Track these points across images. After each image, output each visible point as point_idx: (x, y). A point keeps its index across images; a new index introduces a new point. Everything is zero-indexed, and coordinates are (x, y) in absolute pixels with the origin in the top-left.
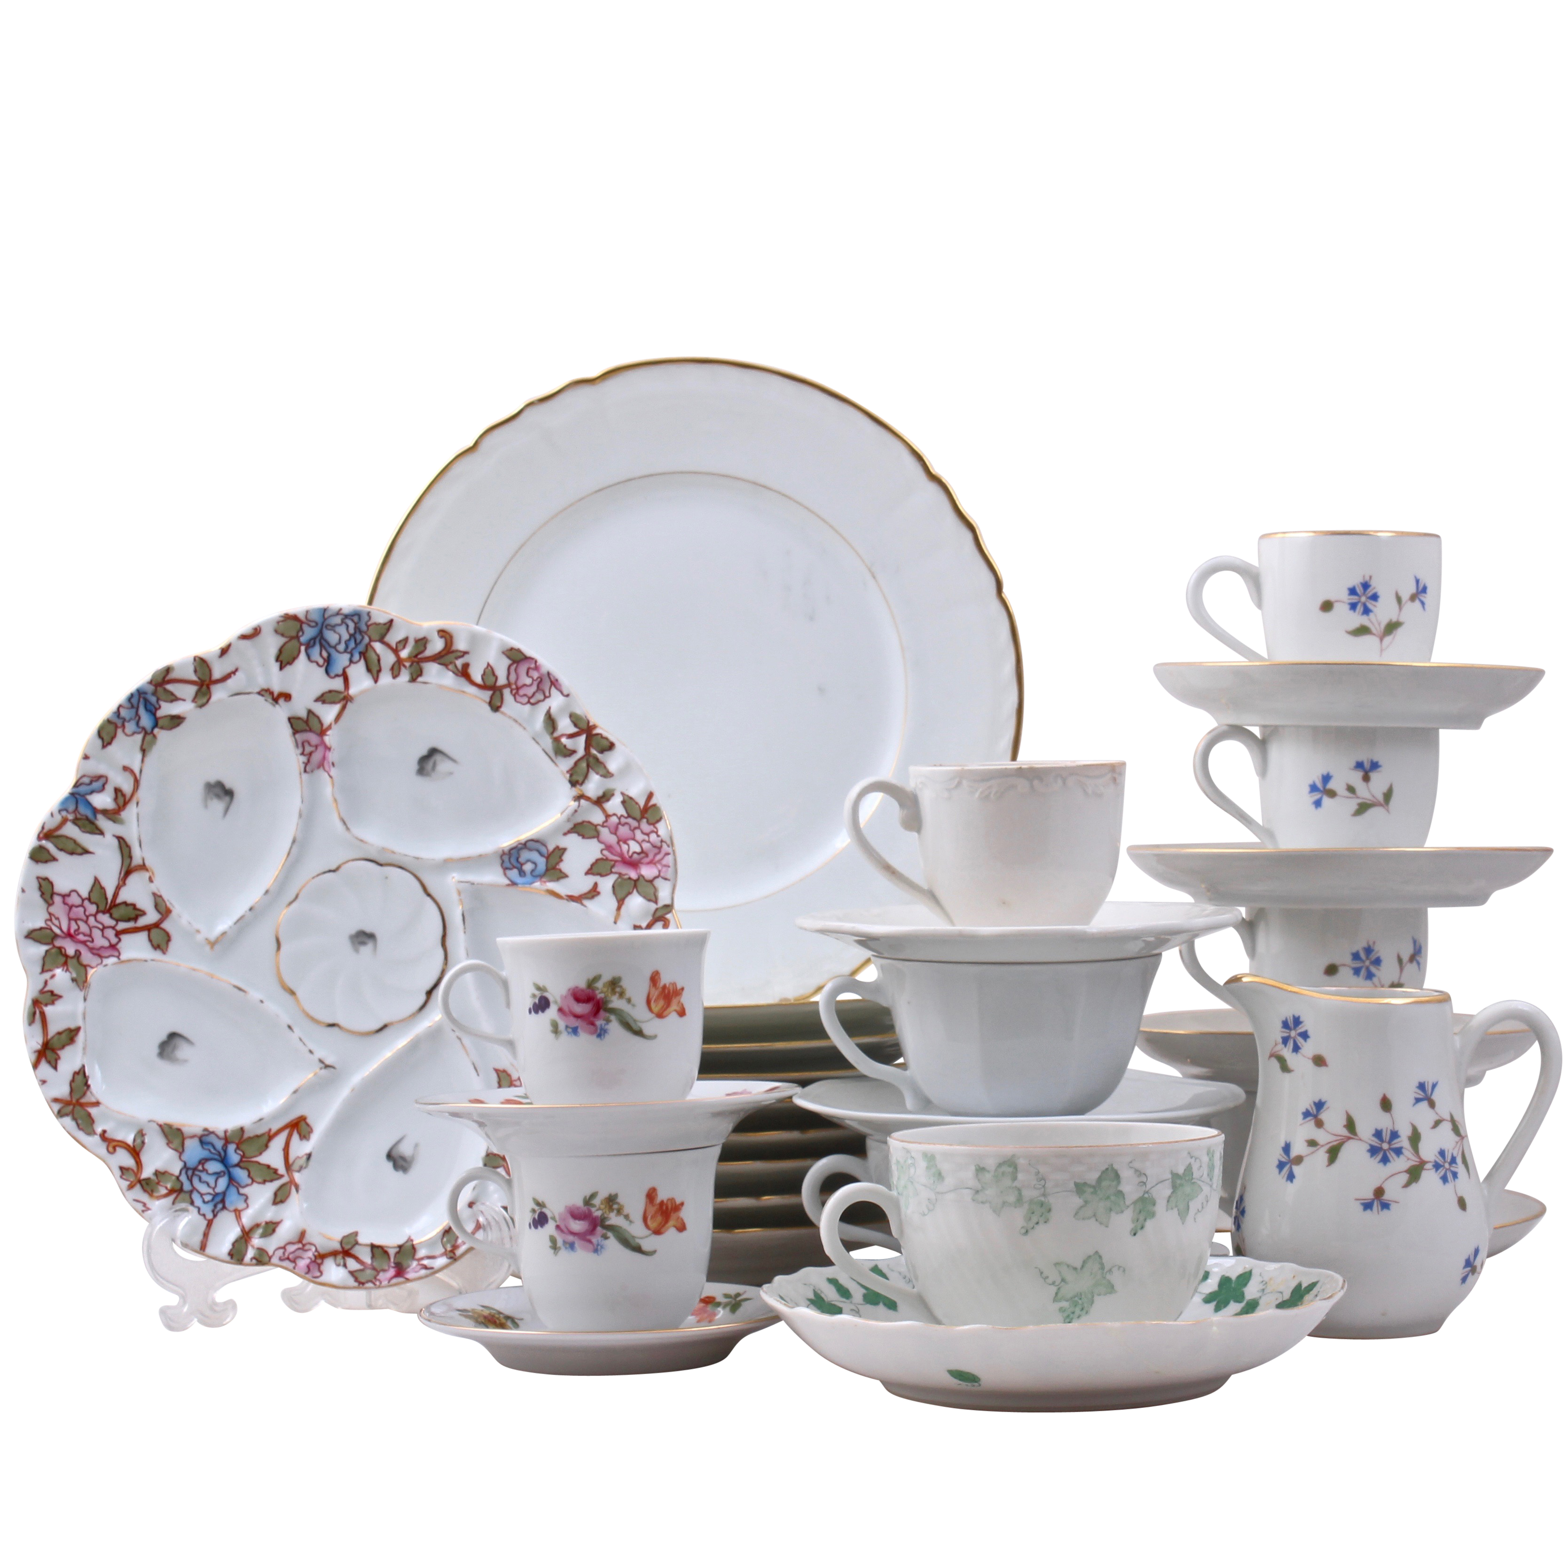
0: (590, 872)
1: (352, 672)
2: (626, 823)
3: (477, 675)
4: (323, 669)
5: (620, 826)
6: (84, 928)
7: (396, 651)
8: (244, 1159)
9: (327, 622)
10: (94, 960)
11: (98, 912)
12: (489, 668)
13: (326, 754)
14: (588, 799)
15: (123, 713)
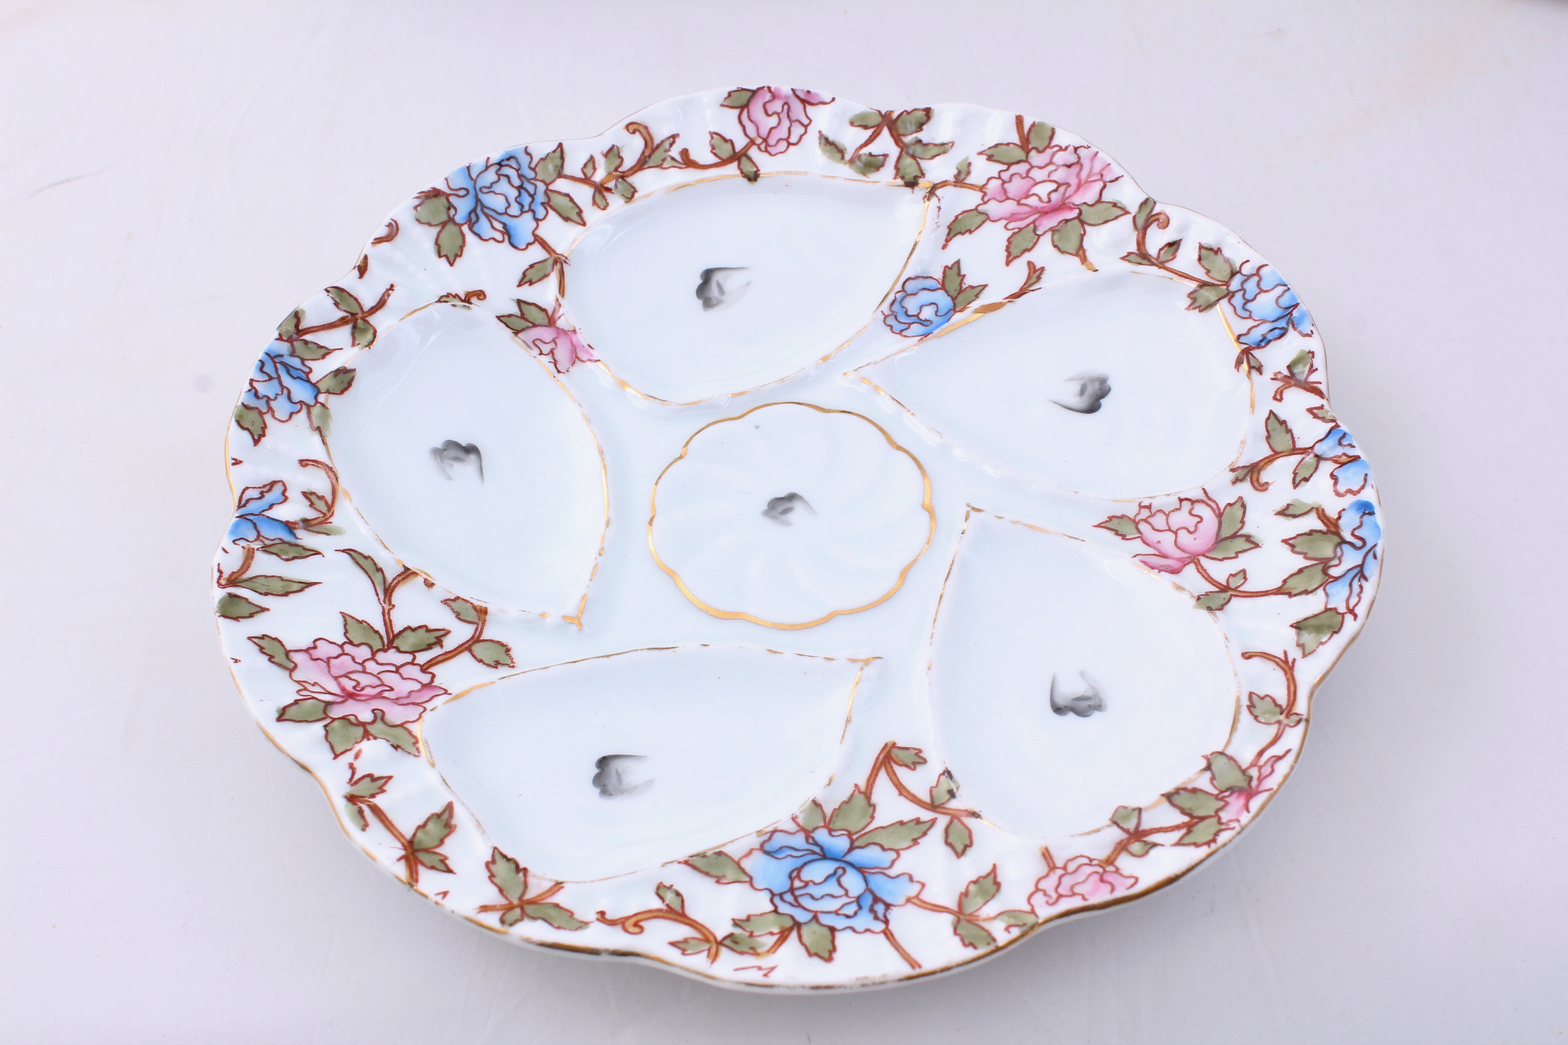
0: (1010, 258)
1: (544, 231)
2: (1012, 175)
3: (702, 154)
4: (506, 243)
5: (1006, 185)
6: (364, 680)
7: (586, 180)
8: (854, 837)
9: (480, 184)
10: (412, 713)
11: (374, 654)
12: (715, 136)
13: (574, 340)
14: (944, 184)
15: (262, 389)
